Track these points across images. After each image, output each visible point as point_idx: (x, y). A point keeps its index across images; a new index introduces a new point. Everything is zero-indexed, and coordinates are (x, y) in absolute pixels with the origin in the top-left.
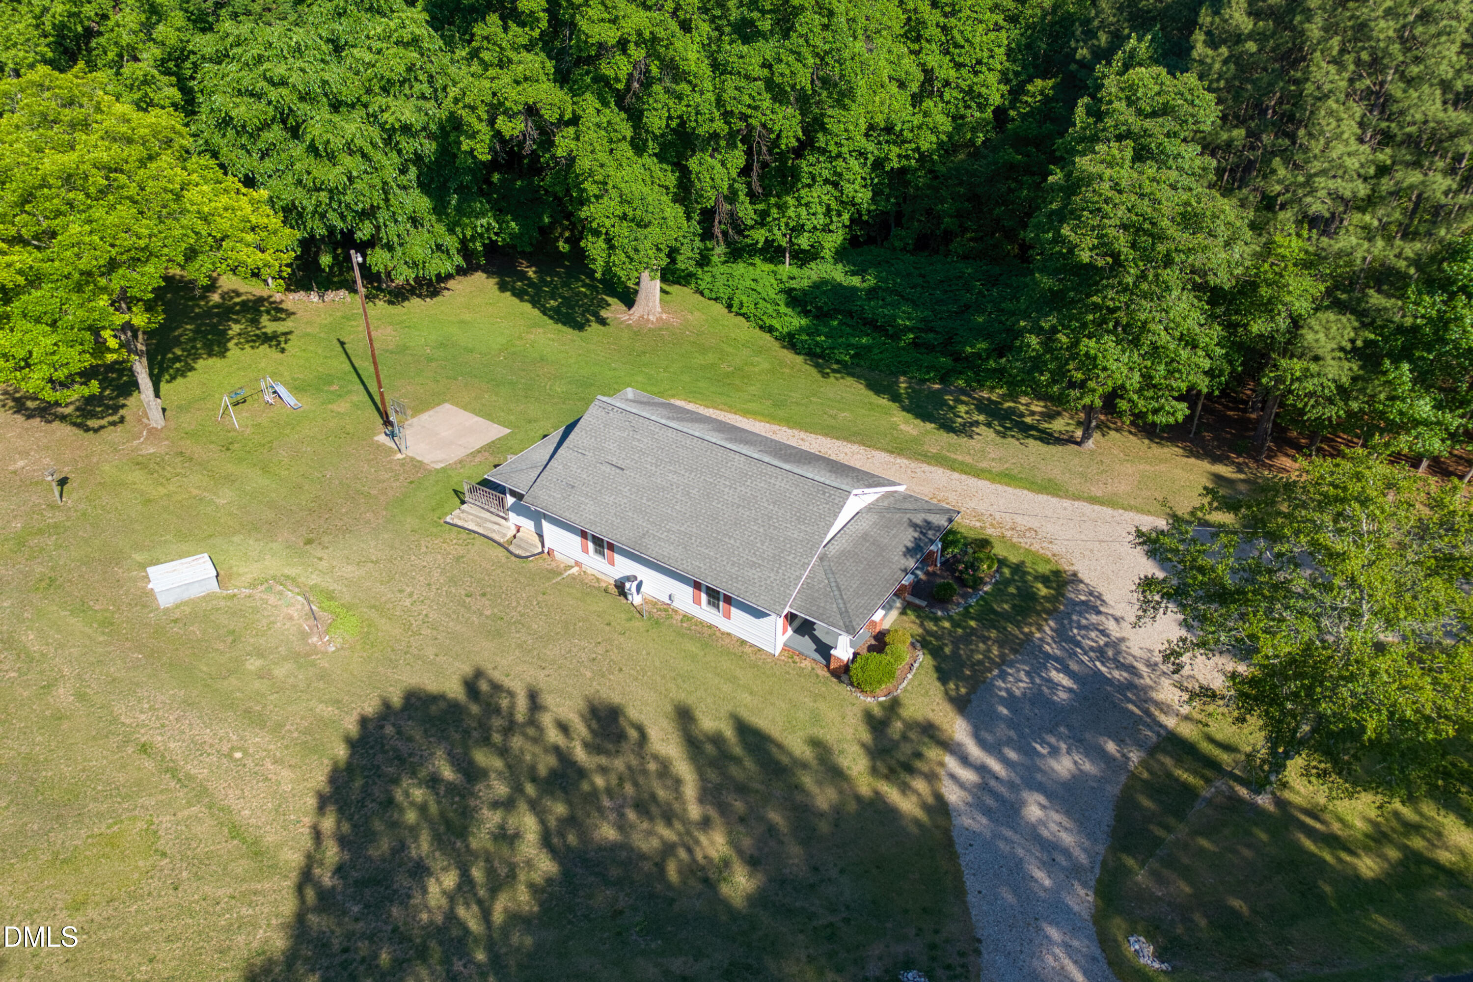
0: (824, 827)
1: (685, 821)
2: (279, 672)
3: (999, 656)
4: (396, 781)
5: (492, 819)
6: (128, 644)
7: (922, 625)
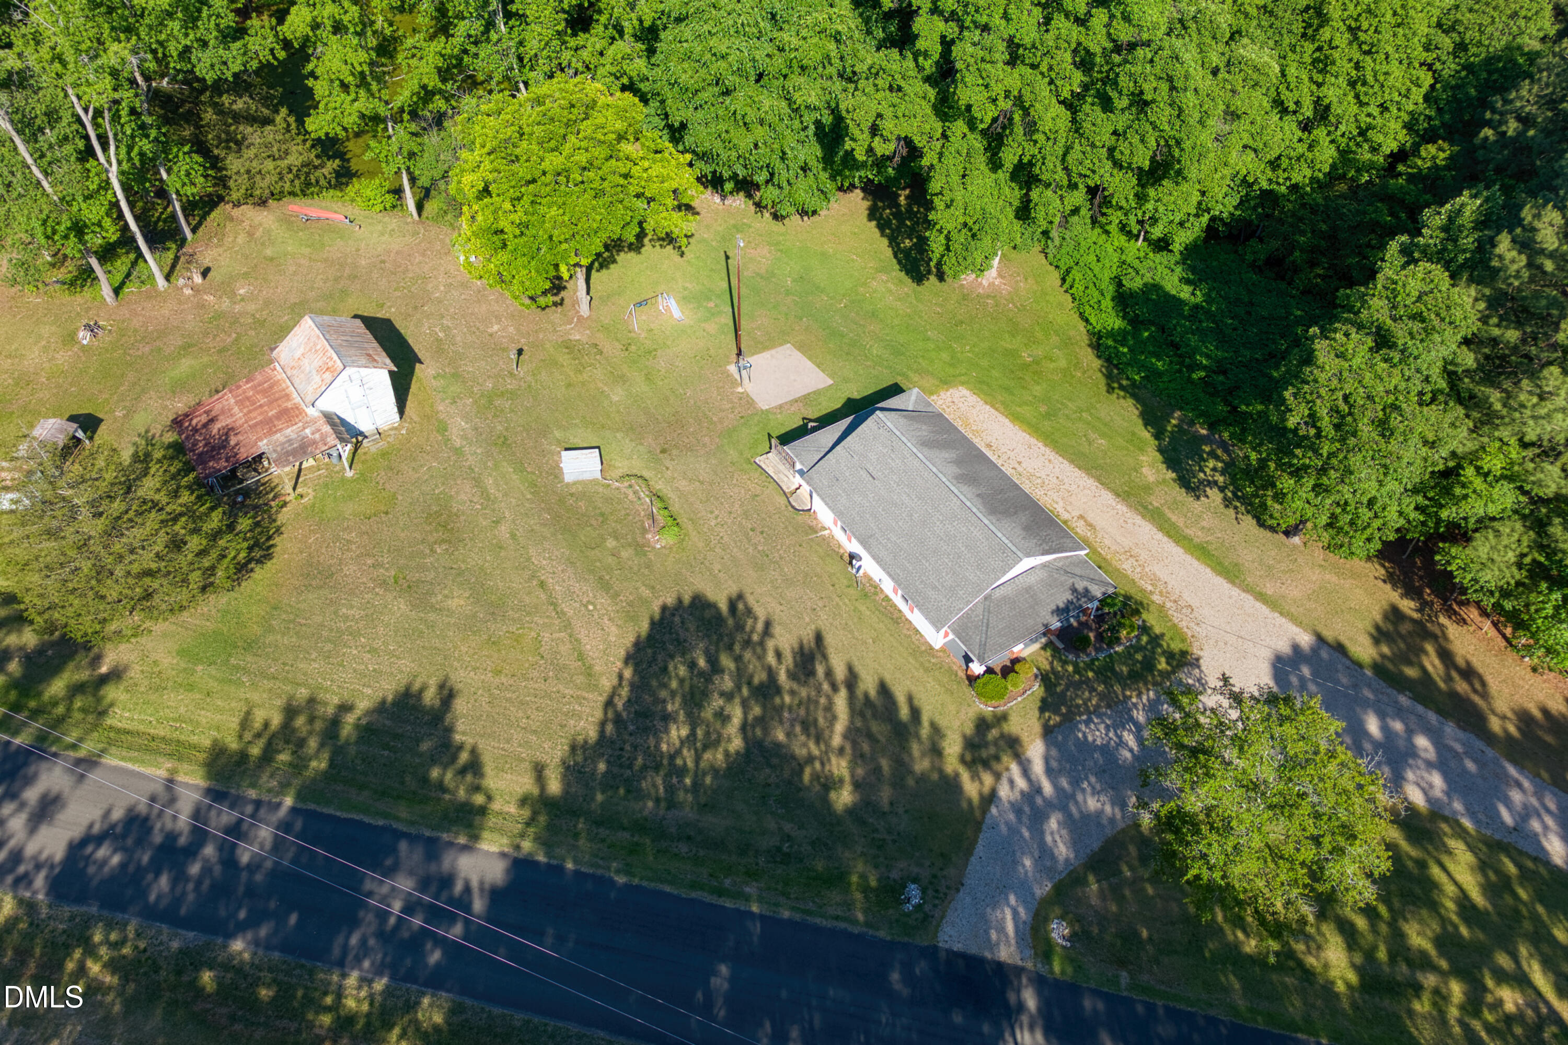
0: (911, 782)
1: (828, 745)
2: (624, 554)
3: (1095, 706)
4: (672, 657)
5: (717, 702)
6: (543, 505)
7: (1051, 663)
